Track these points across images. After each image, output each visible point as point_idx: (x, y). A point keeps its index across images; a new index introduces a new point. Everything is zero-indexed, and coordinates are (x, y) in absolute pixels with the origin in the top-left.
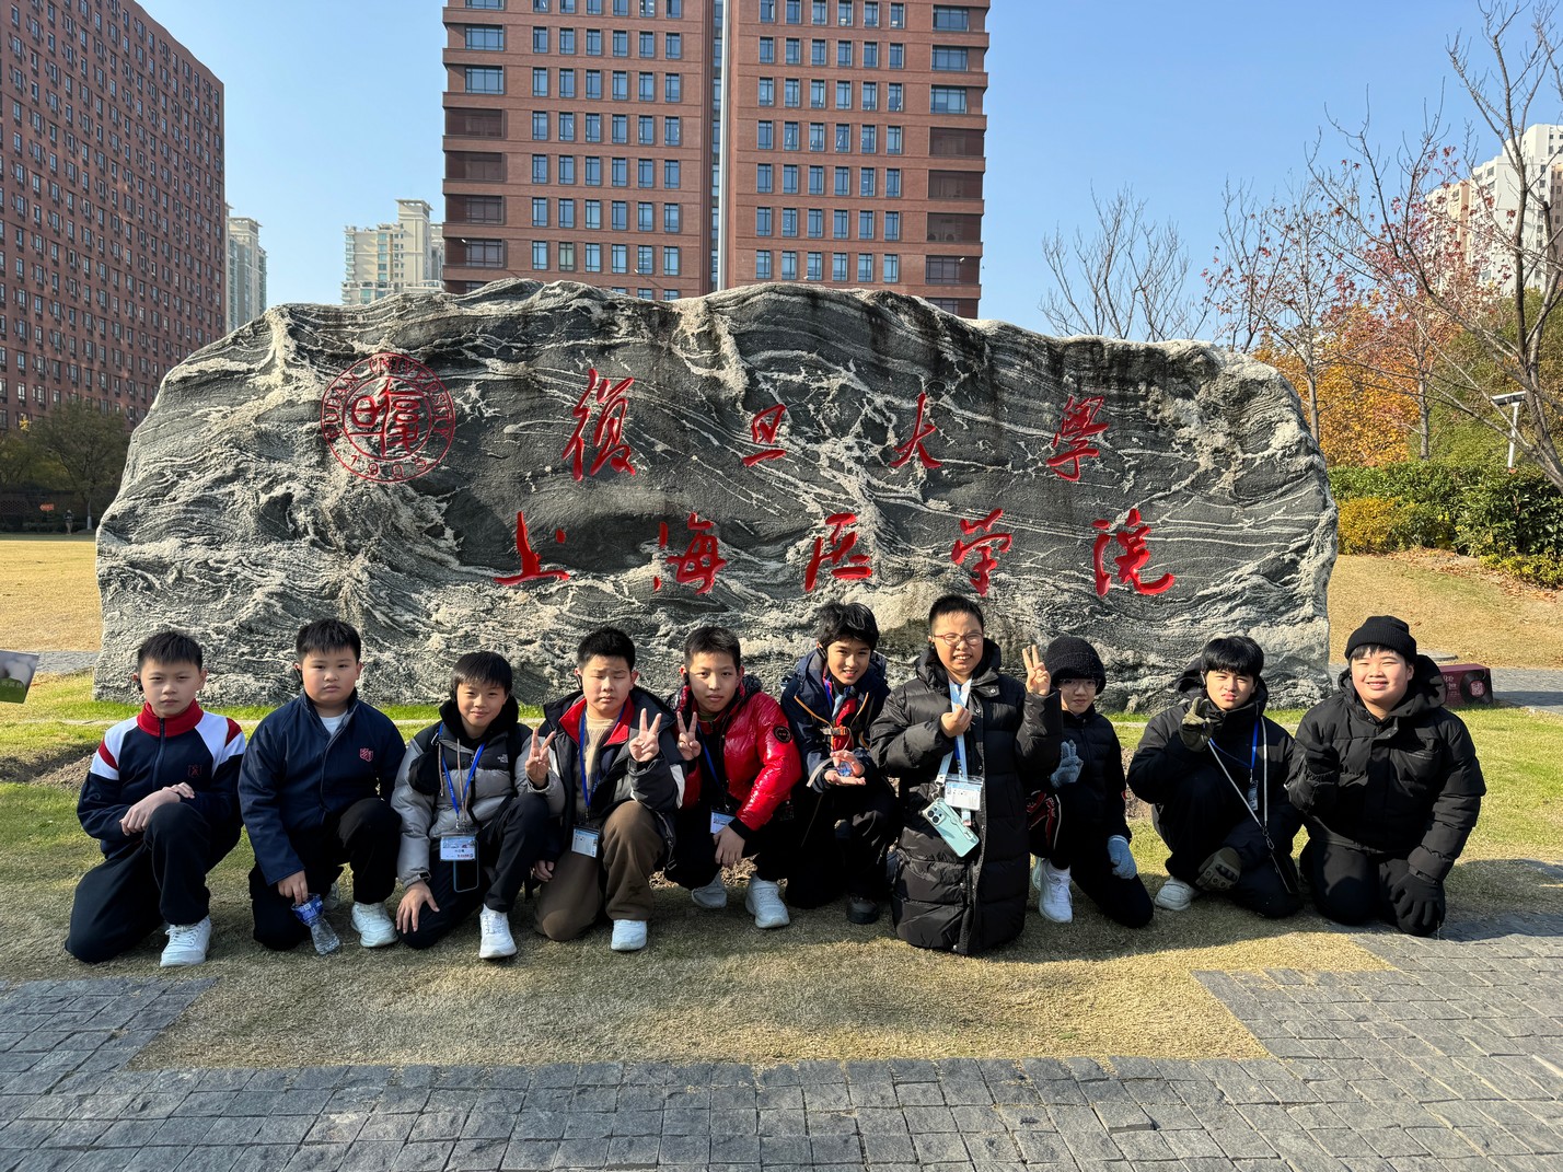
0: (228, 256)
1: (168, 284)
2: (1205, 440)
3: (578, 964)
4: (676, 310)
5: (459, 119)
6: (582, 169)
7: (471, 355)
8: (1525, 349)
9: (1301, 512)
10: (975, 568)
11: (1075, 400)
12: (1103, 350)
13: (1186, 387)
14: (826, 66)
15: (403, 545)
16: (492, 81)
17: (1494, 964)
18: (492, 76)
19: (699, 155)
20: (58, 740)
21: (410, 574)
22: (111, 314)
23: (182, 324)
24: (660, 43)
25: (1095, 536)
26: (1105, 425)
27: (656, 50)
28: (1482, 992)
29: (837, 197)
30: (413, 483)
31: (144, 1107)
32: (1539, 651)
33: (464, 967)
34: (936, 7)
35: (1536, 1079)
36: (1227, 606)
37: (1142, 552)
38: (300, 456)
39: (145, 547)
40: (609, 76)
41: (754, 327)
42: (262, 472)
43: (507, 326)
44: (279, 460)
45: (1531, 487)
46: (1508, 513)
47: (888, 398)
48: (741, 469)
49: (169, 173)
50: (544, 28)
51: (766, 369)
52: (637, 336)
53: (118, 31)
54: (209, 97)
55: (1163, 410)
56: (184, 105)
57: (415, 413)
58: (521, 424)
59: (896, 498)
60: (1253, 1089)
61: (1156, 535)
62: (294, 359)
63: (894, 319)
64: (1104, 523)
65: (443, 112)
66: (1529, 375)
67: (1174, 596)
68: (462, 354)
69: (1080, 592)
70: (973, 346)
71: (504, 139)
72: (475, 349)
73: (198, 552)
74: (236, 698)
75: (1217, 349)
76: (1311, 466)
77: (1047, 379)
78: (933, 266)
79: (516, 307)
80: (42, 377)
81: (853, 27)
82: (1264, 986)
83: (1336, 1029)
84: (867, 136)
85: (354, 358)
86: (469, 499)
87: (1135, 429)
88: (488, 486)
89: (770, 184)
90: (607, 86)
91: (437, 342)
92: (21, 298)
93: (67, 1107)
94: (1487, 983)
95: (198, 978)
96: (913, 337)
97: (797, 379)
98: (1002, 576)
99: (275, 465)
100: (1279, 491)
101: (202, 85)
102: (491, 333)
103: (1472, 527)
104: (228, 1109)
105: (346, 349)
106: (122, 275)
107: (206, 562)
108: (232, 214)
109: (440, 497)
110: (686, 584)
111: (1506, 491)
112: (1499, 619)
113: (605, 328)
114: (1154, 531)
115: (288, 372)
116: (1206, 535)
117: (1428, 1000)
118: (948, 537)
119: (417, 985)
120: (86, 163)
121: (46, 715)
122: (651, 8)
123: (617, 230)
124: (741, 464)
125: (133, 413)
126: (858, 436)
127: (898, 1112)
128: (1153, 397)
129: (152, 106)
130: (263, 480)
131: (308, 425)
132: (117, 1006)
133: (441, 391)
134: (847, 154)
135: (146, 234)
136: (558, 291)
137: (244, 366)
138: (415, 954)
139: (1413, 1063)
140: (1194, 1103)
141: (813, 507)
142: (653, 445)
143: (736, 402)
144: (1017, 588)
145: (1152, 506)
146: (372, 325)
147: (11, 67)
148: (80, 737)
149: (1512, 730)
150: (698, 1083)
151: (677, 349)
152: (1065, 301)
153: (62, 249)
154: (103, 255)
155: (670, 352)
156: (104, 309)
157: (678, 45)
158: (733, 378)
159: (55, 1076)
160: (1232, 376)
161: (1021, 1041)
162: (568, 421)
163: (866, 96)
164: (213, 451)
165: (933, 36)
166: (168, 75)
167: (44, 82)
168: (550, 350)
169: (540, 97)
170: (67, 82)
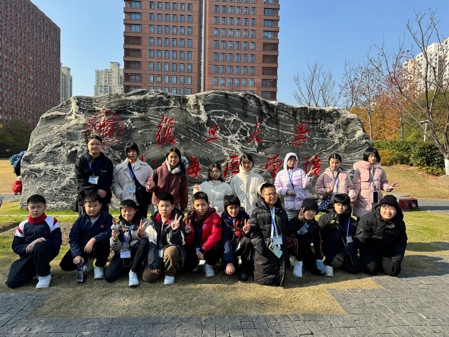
0: (61, 78)
1: (44, 86)
2: (336, 135)
3: (155, 288)
4: (187, 98)
5: (128, 39)
6: (163, 54)
7: (129, 111)
8: (428, 108)
10: (272, 171)
11: (300, 124)
12: (308, 110)
13: (331, 120)
14: (233, 25)
16: (138, 29)
17: (411, 286)
18: (138, 27)
19: (197, 50)
20: (9, 221)
22: (27, 95)
23: (48, 97)
24: (186, 18)
25: (306, 162)
26: (308, 131)
27: (185, 20)
28: (407, 295)
29: (236, 62)
30: (112, 147)
31: (30, 330)
32: (432, 194)
33: (122, 289)
34: (264, 8)
35: (419, 320)
38: (80, 139)
39: (35, 165)
40: (171, 27)
41: (209, 103)
42: (69, 144)
43: (139, 102)
44: (74, 140)
45: (430, 147)
46: (424, 154)
47: (247, 123)
48: (206, 143)
49: (44, 54)
50: (153, 14)
51: (213, 115)
52: (176, 105)
53: (30, 14)
54: (56, 32)
55: (325, 127)
56: (49, 34)
57: (113, 127)
58: (143, 130)
59: (249, 151)
60: (340, 323)
61: (323, 162)
62: (78, 112)
63: (249, 101)
64: (308, 158)
65: (124, 37)
66: (429, 116)
68: (126, 110)
70: (271, 109)
71: (141, 45)
72: (130, 109)
73: (50, 167)
74: (61, 208)
75: (340, 110)
76: (366, 143)
77: (292, 118)
78: (264, 82)
79: (141, 97)
80: (7, 113)
81: (241, 14)
82: (346, 293)
83: (365, 305)
84: (245, 45)
85: (95, 111)
87: (317, 132)
89: (217, 58)
90: (171, 30)
91: (119, 107)
92: (1, 90)
93: (8, 330)
94: (408, 292)
95: (47, 292)
96: (254, 106)
97: (222, 118)
99: (72, 142)
100: (358, 150)
101: (54, 29)
102: (135, 104)
103: (414, 158)
104: (53, 331)
105: (93, 109)
106: (30, 83)
107: (52, 169)
108: (63, 66)
109: (120, 151)
110: (190, 176)
111: (423, 148)
112: (421, 185)
113: (167, 103)
115: (77, 115)
117: (391, 297)
118: (264, 162)
119: (109, 294)
120: (20, 51)
121: (6, 213)
122: (183, 8)
123: (173, 71)
124: (206, 142)
125: (33, 123)
126: (239, 134)
127: (241, 330)
128: (322, 123)
129: (40, 35)
130: (69, 146)
131: (82, 130)
132: (23, 301)
133: (120, 121)
134: (239, 50)
135: (38, 71)
136: (154, 93)
137: (64, 114)
138: (108, 284)
139: (385, 316)
140: (324, 327)
141: (226, 154)
142: (181, 136)
143: (204, 124)
145: (322, 154)
146: (100, 102)
148: (15, 220)
149: (423, 217)
150: (186, 322)
151: (188, 109)
152: (300, 93)
153: (13, 76)
154: (25, 78)
155: (186, 110)
156: (25, 93)
157: (191, 19)
158: (204, 117)
159: (5, 321)
160: (344, 117)
161: (277, 309)
162: (156, 129)
163: (245, 33)
164: (55, 138)
165: (264, 17)
166: (44, 26)
167: (8, 28)
168: (151, 109)
169: (151, 33)
170: (15, 28)
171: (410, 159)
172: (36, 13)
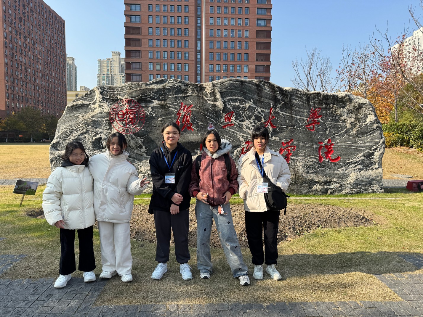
0: (67, 67)
1: (51, 75)
2: (348, 120)
4: (204, 86)
5: (128, 30)
6: (162, 43)
7: (150, 99)
9: (375, 139)
10: (286, 155)
11: (313, 109)
12: (321, 95)
13: (343, 105)
14: (228, 14)
15: (131, 150)
16: (137, 19)
18: (137, 18)
19: (193, 39)
21: (133, 158)
22: (36, 84)
23: (55, 86)
24: (183, 8)
25: (319, 146)
26: (321, 116)
29: (231, 49)
30: (134, 134)
36: (355, 165)
37: (332, 150)
38: (104, 127)
40: (169, 17)
41: (226, 90)
42: (93, 131)
43: (159, 91)
44: (98, 128)
47: (262, 109)
49: (51, 45)
50: (151, 5)
51: (229, 102)
52: (194, 93)
53: (37, 7)
54: (61, 24)
55: (337, 111)
56: (54, 27)
58: (163, 118)
62: (102, 101)
63: (264, 88)
64: (321, 142)
65: (124, 28)
67: (340, 162)
68: (147, 99)
69: (315, 161)
70: (285, 95)
71: (141, 35)
72: (150, 97)
75: (352, 95)
76: (378, 127)
77: (305, 103)
78: (257, 68)
79: (161, 86)
80: (18, 101)
81: (235, 3)
83: (418, 292)
84: (239, 33)
85: (118, 100)
86: (148, 138)
87: (330, 117)
88: (154, 134)
89: (213, 46)
90: (168, 20)
91: (140, 96)
92: (12, 80)
96: (269, 92)
97: (237, 104)
98: (293, 157)
99: (97, 129)
100: (369, 134)
101: (59, 21)
102: (155, 93)
105: (116, 98)
106: (39, 73)
108: (67, 56)
109: (141, 138)
113: (185, 91)
114: (335, 145)
115: (100, 104)
116: (349, 146)
118: (278, 147)
120: (29, 43)
123: (172, 59)
124: (222, 128)
125: (42, 110)
126: (254, 120)
128: (334, 108)
129: (46, 27)
130: (94, 133)
131: (106, 118)
132: (85, 286)
134: (234, 38)
135: (45, 62)
136: (172, 81)
137: (88, 103)
140: (387, 315)
141: (241, 139)
142: (198, 123)
143: (220, 111)
144: (298, 161)
145: (334, 138)
146: (122, 91)
147: (8, 17)
150: (250, 309)
151: (204, 97)
153: (23, 66)
154: (34, 68)
155: (203, 97)
156: (34, 82)
157: (188, 9)
158: (220, 104)
159: (76, 307)
160: (356, 102)
162: (175, 117)
163: (239, 22)
164: (80, 126)
165: (257, 5)
166: (50, 19)
167: (17, 21)
168: (170, 97)
169: (150, 23)
170: (23, 21)
171: (410, 141)
172: (42, 6)
